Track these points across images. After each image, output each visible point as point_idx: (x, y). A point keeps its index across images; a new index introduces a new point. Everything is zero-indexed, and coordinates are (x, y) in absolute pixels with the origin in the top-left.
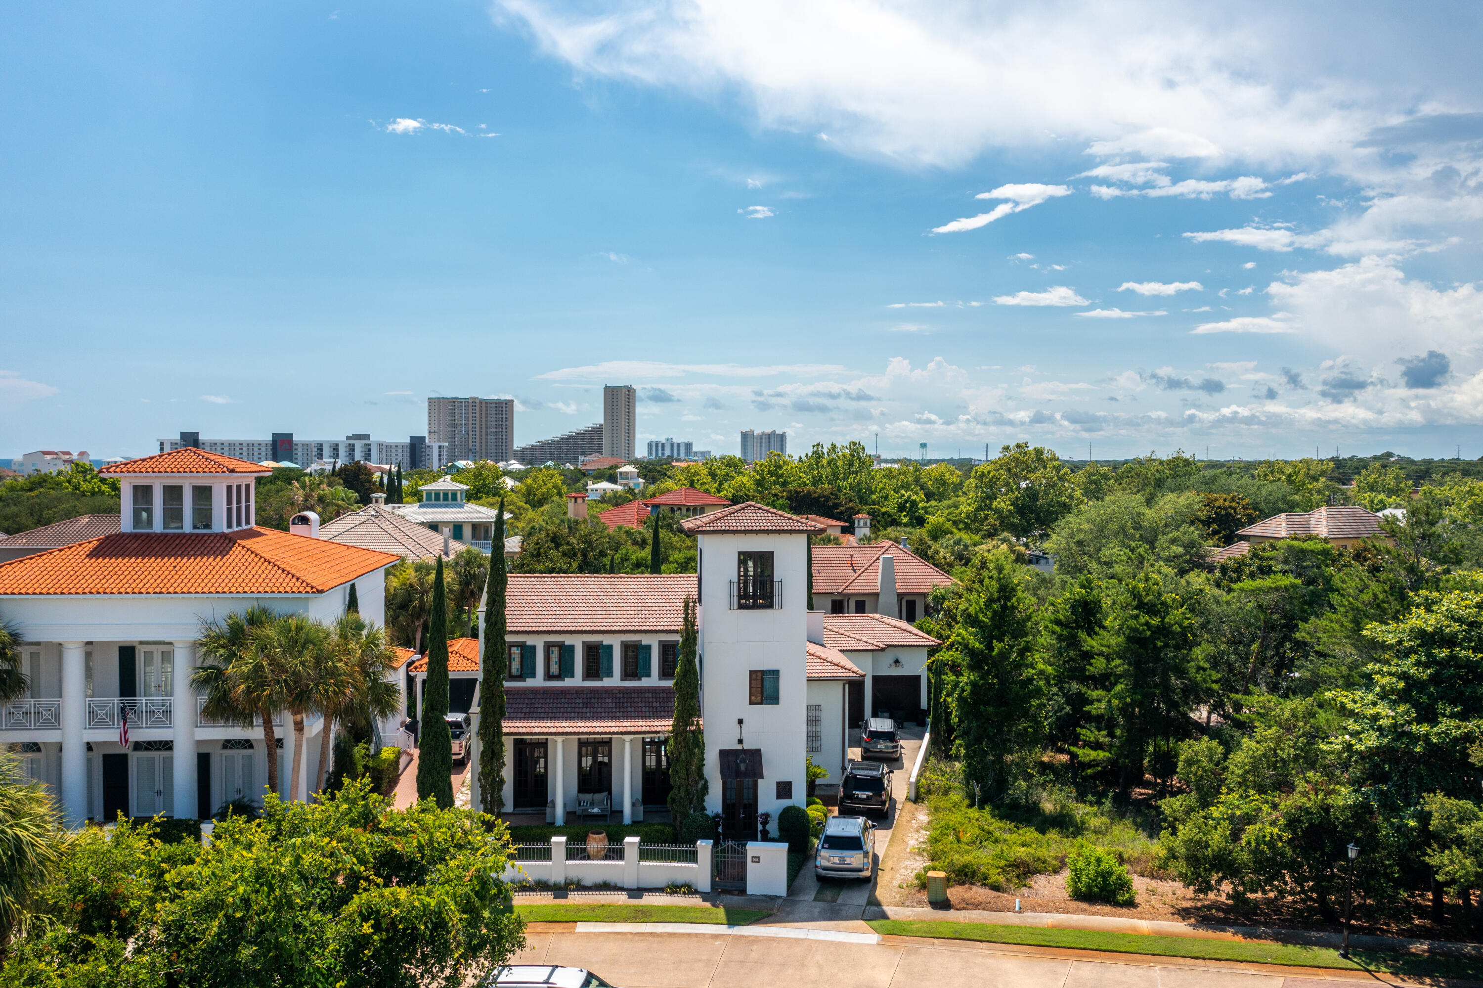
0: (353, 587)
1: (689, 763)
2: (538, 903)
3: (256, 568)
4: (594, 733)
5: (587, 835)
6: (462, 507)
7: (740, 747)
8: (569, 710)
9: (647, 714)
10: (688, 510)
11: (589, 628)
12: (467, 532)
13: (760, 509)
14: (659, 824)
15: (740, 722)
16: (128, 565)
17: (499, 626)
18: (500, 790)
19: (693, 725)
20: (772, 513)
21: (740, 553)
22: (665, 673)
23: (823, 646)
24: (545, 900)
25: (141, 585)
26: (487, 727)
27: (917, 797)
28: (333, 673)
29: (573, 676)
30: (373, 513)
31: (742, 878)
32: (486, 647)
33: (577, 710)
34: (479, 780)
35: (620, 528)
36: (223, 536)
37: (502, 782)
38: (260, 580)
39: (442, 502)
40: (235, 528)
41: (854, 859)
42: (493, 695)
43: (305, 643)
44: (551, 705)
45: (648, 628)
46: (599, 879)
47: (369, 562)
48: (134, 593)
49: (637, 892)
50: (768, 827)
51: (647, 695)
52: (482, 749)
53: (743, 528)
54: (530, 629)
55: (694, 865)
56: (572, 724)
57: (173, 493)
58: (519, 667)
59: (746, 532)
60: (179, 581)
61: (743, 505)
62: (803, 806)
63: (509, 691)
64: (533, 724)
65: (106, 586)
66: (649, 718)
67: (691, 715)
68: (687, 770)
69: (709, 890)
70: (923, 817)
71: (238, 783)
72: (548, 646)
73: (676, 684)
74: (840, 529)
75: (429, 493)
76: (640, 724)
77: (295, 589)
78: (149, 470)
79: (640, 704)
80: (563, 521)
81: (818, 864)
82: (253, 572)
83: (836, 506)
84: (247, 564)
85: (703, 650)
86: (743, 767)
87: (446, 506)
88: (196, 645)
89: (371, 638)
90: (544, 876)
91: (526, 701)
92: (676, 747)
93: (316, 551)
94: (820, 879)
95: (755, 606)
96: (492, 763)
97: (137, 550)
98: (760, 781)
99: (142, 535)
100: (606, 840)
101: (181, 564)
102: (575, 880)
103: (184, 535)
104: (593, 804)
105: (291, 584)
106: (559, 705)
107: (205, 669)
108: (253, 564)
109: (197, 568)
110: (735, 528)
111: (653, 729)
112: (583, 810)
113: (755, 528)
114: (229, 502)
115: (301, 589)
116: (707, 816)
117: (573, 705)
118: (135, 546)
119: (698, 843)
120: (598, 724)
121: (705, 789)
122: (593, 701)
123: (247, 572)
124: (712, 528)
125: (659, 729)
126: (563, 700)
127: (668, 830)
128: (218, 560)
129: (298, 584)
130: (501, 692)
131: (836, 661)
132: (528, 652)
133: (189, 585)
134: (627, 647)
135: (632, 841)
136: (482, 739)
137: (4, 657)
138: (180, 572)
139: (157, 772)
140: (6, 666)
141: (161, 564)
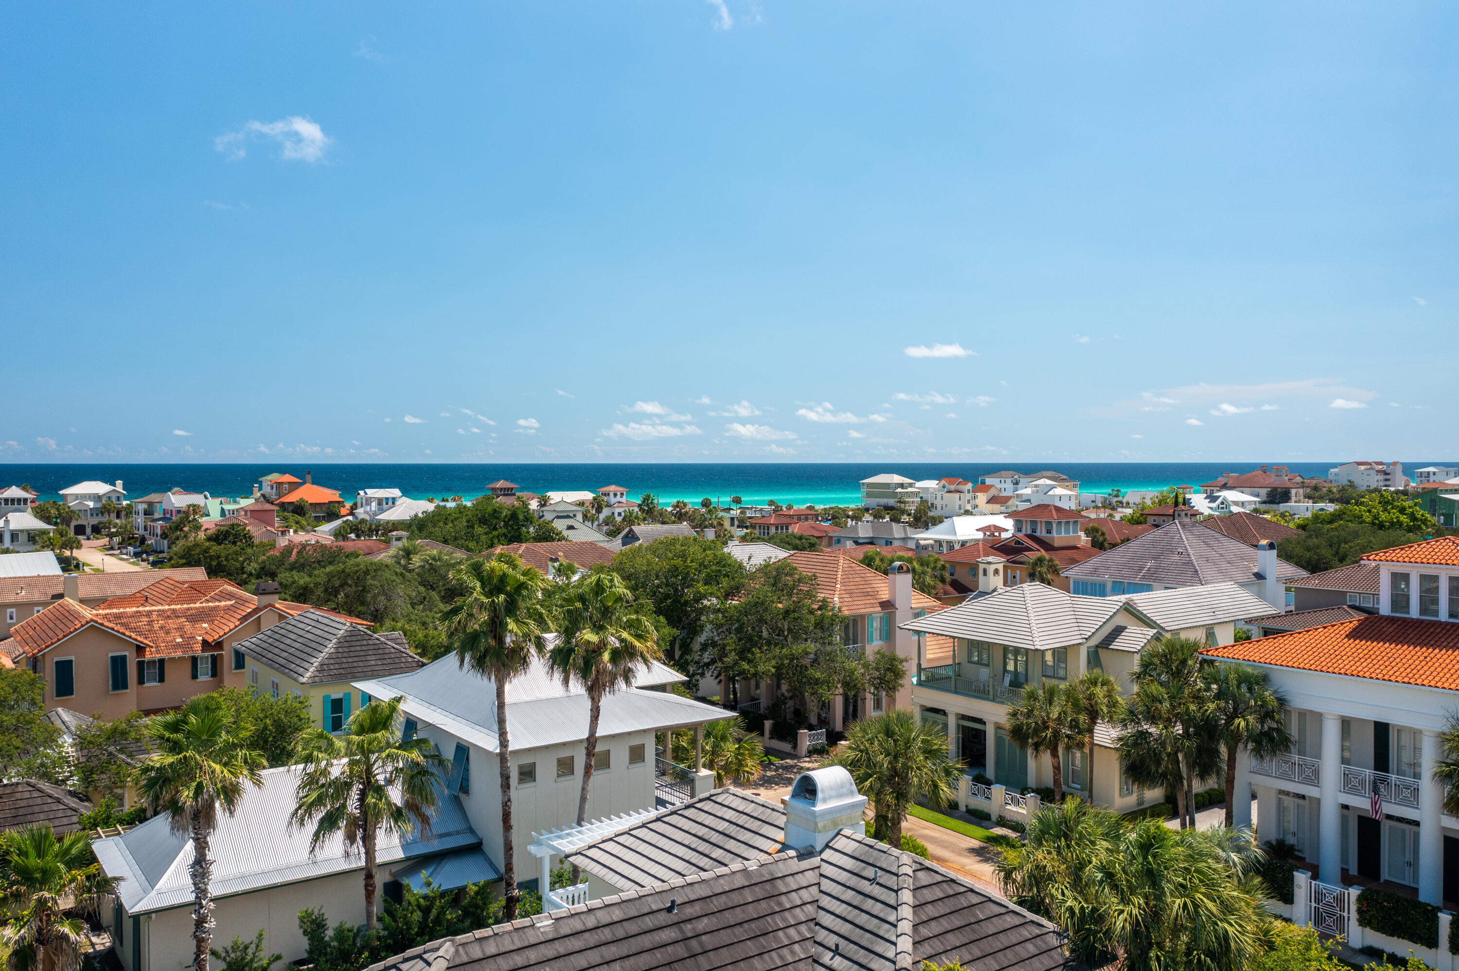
16: (1382, 649)
25: (1391, 673)
48: (1384, 680)
57: (1429, 582)
60: (1428, 673)
65: (1359, 669)
78: (1407, 559)
88: (1443, 738)
97: (1392, 634)
99: (1399, 619)
101: (1432, 655)
103: (1440, 623)
107: (1448, 765)
109: (1448, 661)
118: (1390, 630)
133: (1437, 679)
137: (1273, 718)
138: (1430, 664)
139: (1407, 842)
140: (1275, 726)
141: (1413, 653)
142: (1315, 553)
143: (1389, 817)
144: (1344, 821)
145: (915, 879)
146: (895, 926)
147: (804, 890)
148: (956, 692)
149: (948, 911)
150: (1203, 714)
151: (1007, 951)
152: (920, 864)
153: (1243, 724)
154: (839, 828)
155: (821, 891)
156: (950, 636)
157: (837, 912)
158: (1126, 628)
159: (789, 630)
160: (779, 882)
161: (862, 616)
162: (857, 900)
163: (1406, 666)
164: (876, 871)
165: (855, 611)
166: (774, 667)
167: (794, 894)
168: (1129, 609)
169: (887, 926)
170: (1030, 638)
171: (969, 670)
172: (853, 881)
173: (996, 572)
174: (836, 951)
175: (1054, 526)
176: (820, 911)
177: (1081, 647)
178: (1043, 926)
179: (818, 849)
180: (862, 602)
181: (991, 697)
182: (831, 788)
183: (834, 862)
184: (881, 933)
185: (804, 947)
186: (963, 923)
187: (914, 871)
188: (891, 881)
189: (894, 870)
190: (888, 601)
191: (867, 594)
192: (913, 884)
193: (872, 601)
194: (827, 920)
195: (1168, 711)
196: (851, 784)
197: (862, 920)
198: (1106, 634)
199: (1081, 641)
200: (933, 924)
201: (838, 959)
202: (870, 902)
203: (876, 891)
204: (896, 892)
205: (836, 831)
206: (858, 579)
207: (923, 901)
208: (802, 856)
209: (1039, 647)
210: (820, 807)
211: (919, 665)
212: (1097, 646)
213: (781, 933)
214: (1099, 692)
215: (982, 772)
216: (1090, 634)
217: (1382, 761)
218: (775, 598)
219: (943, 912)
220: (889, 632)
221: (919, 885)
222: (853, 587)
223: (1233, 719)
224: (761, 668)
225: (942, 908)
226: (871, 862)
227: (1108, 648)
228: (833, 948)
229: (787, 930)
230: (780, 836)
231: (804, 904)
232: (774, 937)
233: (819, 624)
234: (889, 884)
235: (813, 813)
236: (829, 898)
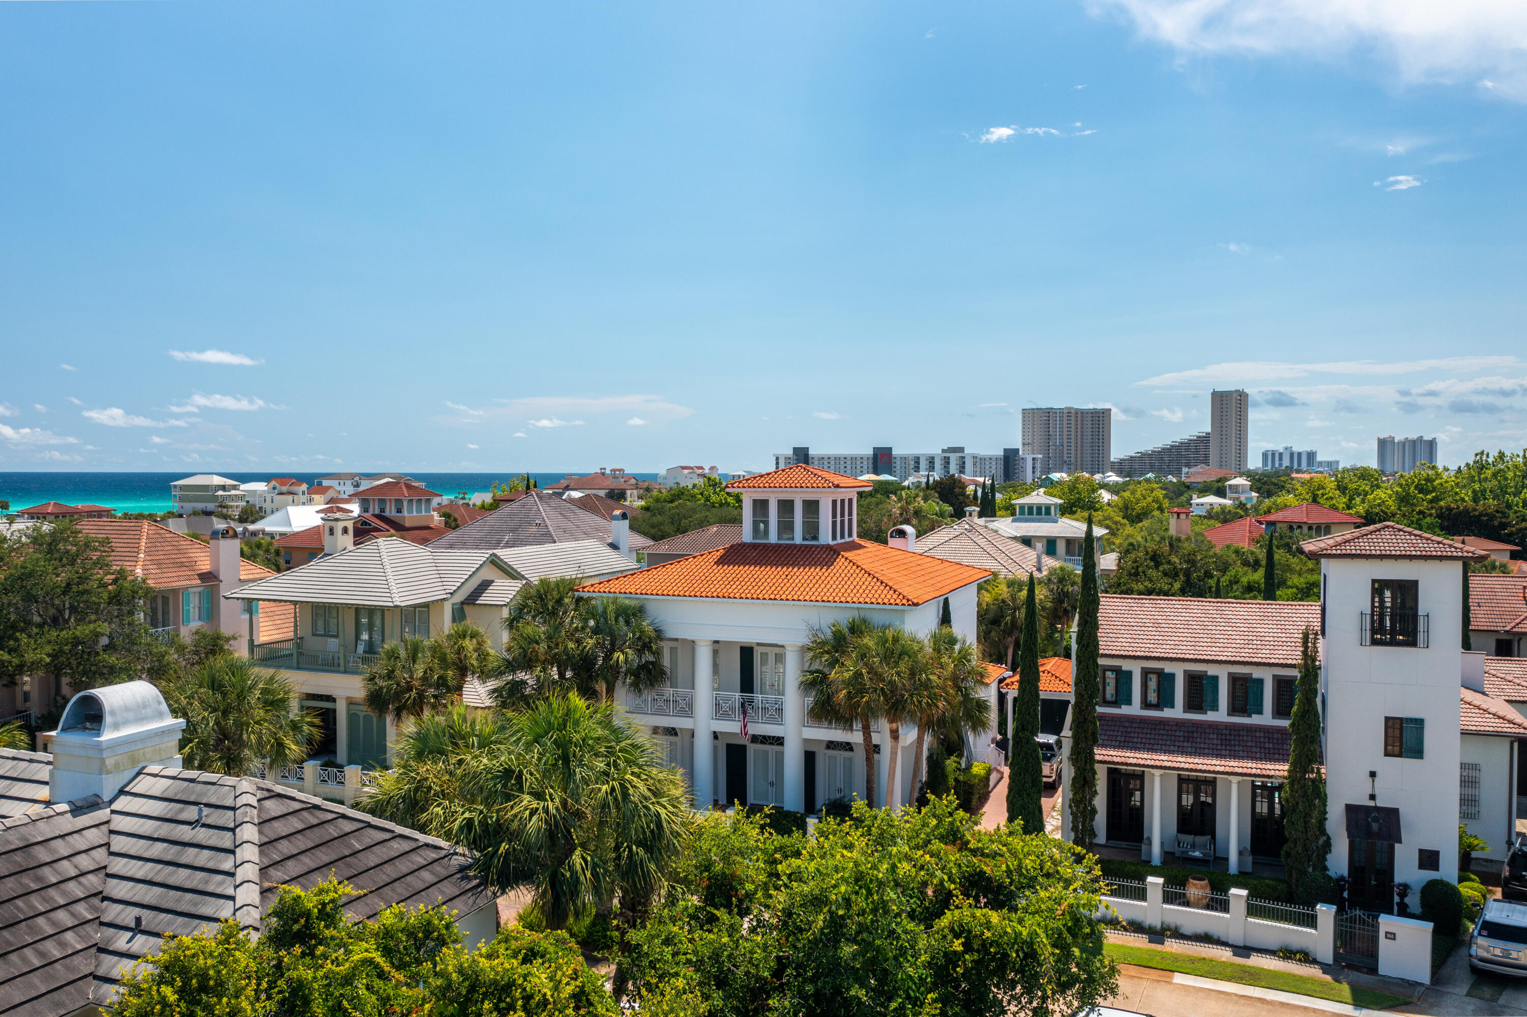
0: (946, 601)
1: (1307, 816)
2: (1131, 945)
3: (858, 579)
4: (1196, 770)
5: (1187, 880)
6: (1056, 522)
7: (1371, 803)
8: (1168, 742)
9: (1258, 755)
10: (1310, 528)
11: (1191, 657)
12: (1061, 547)
13: (1400, 530)
14: (1271, 879)
15: (1373, 774)
16: (748, 572)
17: (1091, 648)
18: (1092, 819)
19: (1312, 772)
20: (1416, 535)
21: (1374, 581)
22: (1280, 711)
23: (1484, 693)
24: (1138, 942)
25: (758, 592)
26: (1079, 753)
28: (927, 685)
29: (1172, 706)
30: (967, 526)
31: (1373, 954)
32: (1078, 670)
33: (1177, 743)
34: (1070, 807)
35: (1228, 547)
36: (829, 548)
37: (1094, 811)
38: (861, 591)
39: (1035, 516)
40: (839, 541)
41: (1523, 954)
42: (1086, 719)
43: (900, 655)
44: (1148, 736)
45: (1260, 660)
46: (1200, 929)
47: (962, 576)
48: (753, 598)
49: (1244, 950)
50: (1406, 900)
51: (1258, 734)
52: (1073, 775)
53: (1378, 552)
54: (1126, 653)
55: (1313, 931)
56: (1171, 758)
57: (786, 506)
58: (1114, 692)
59: (1382, 557)
60: (790, 589)
61: (1378, 526)
62: (1454, 880)
63: (1102, 717)
64: (1128, 754)
65: (730, 591)
66: (1261, 759)
67: (1311, 761)
68: (1306, 823)
69: (1331, 961)
71: (840, 784)
72: (1146, 673)
73: (1293, 725)
74: (1508, 554)
75: (1022, 507)
76: (1250, 765)
77: (892, 601)
78: (767, 485)
79: (1249, 744)
80: (1163, 538)
81: (1473, 952)
82: (855, 583)
83: (1504, 526)
84: (849, 575)
85: (1326, 688)
86: (1375, 826)
87: (1039, 521)
88: (805, 649)
89: (963, 653)
90: (1138, 917)
91: (1121, 729)
92: (1291, 795)
93: (911, 564)
94: (1474, 970)
95: (1393, 643)
96: (1084, 791)
97: (756, 558)
98: (1397, 845)
99: (760, 545)
100: (1209, 888)
101: (792, 573)
102: (1173, 926)
103: (795, 546)
104: (1194, 846)
105: (889, 596)
106: (1157, 737)
107: (812, 673)
108: (855, 575)
109: (806, 577)
110: (1368, 552)
111: (1264, 772)
112: (1183, 852)
113: (1393, 553)
114: (834, 515)
115: (898, 601)
116: (1330, 877)
117: (1173, 738)
118: (754, 554)
119: (1318, 907)
120: (1201, 761)
121: (1327, 846)
122: (1195, 735)
123: (849, 583)
124: (1339, 552)
125: (1272, 773)
126: (1162, 732)
127: (1282, 886)
128: (824, 570)
129: (895, 596)
130: (1094, 717)
131: (1501, 713)
132: (1124, 677)
133: (799, 593)
134: (1234, 679)
135: (1238, 893)
136: (1073, 765)
137: (650, 649)
138: (791, 581)
139: (770, 764)
140: (651, 658)
141: (775, 573)
142: (660, 530)
143: (755, 739)
144: (715, 749)
145: (261, 810)
146: (232, 875)
147: (83, 855)
148: (298, 668)
149: (311, 845)
150: (583, 651)
151: (396, 884)
152: (268, 790)
153: (622, 657)
154: (141, 766)
155: (112, 854)
156: (291, 601)
157: (139, 875)
158: (493, 581)
159: (73, 609)
160: (38, 848)
161: (175, 591)
162: (171, 852)
163: (771, 584)
164: (200, 811)
165: (166, 585)
166: (48, 655)
167: (65, 863)
168: (495, 562)
169: (220, 878)
170: (389, 595)
171: (314, 644)
172: (165, 830)
173: (345, 530)
174: (138, 928)
175: (405, 504)
176: (109, 880)
177: (446, 603)
178: (441, 848)
179: (106, 798)
180: (175, 574)
181: (342, 668)
182: (127, 709)
183: (133, 811)
184: (210, 889)
185: (83, 933)
186: (334, 857)
187: (259, 801)
188: (226, 818)
189: (229, 802)
190: (210, 573)
191: (182, 565)
192: (259, 816)
193: (189, 573)
194: (121, 889)
195: (546, 653)
196: (159, 703)
197: (181, 877)
198: (472, 590)
199: (445, 596)
200: (290, 864)
201: (140, 939)
202: (192, 851)
203: (202, 835)
204: (233, 830)
205: (137, 770)
206: (170, 548)
207: (273, 837)
208: (77, 810)
209: (399, 604)
210: (108, 736)
211: (251, 641)
212: (462, 603)
213: (41, 921)
214: (469, 644)
215: (332, 759)
216: (455, 588)
217: (747, 684)
218: (51, 568)
219: (303, 848)
220: (211, 611)
221: (266, 817)
222: (162, 557)
223: (611, 654)
224: (30, 657)
225: (302, 843)
226: (192, 799)
227: (474, 604)
228: (133, 925)
229: (52, 915)
230: (43, 793)
231: (83, 874)
232: (28, 927)
233: (115, 599)
234: (221, 823)
235: (99, 747)
236: (125, 860)
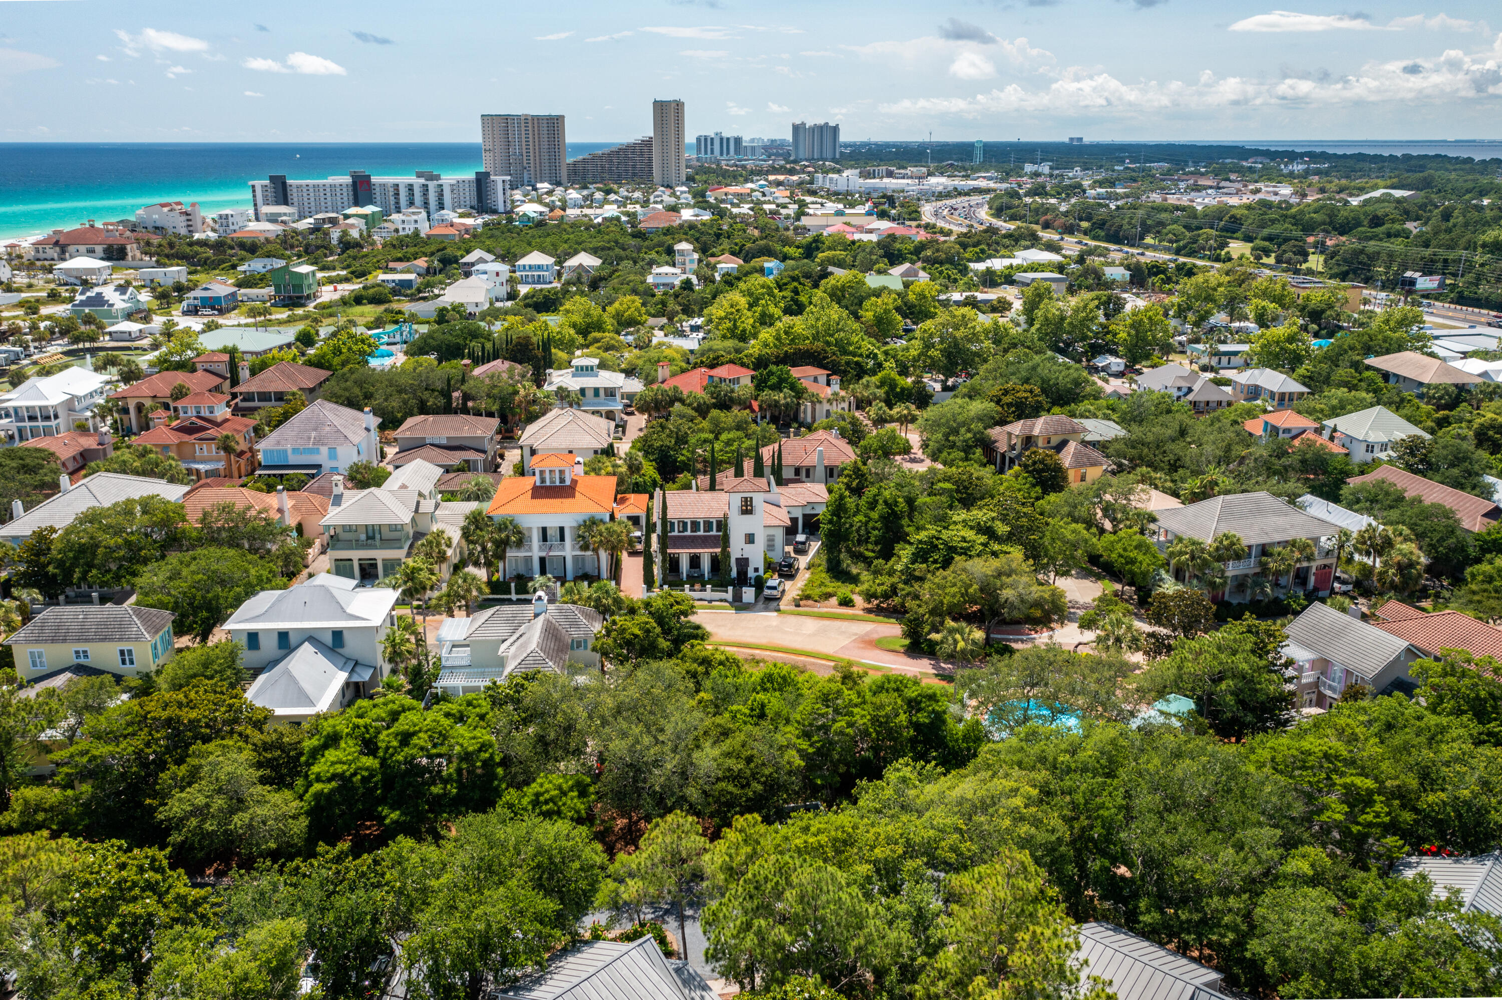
1: (726, 561)
4: (694, 553)
5: (695, 583)
6: (597, 376)
7: (742, 557)
8: (687, 544)
9: (712, 546)
11: (692, 514)
14: (716, 580)
15: (742, 549)
16: (547, 502)
19: (727, 550)
21: (742, 497)
22: (718, 530)
23: (779, 506)
25: (555, 510)
27: (808, 568)
29: (687, 532)
30: (572, 414)
31: (741, 598)
33: (689, 544)
34: (661, 567)
36: (570, 486)
37: (667, 568)
39: (585, 372)
40: (571, 482)
41: (774, 592)
44: (681, 543)
45: (712, 516)
46: (699, 597)
48: (554, 513)
49: (710, 601)
50: (750, 582)
51: (712, 539)
52: (661, 558)
54: (673, 517)
55: (727, 594)
56: (687, 550)
58: (672, 529)
59: (743, 492)
62: (761, 574)
64: (676, 549)
65: (544, 510)
67: (726, 548)
68: (725, 564)
69: (731, 601)
70: (807, 575)
72: (679, 520)
73: (721, 537)
74: (825, 377)
75: (577, 367)
76: (710, 549)
79: (710, 542)
85: (730, 526)
86: (743, 564)
87: (588, 376)
88: (574, 528)
91: (673, 541)
92: (722, 557)
94: (764, 599)
95: (747, 514)
96: (665, 563)
97: (545, 494)
98: (748, 568)
99: (544, 488)
100: (701, 585)
101: (564, 501)
103: (558, 486)
104: (695, 573)
106: (683, 542)
107: (577, 534)
110: (740, 491)
111: (714, 552)
112: (692, 576)
113: (746, 491)
116: (731, 579)
117: (689, 542)
118: (543, 492)
119: (728, 586)
120: (696, 549)
121: (731, 570)
122: (695, 540)
124: (732, 490)
125: (716, 552)
126: (685, 541)
127: (719, 582)
128: (571, 499)
132: (672, 524)
134: (705, 522)
135: (709, 585)
138: (564, 504)
139: (554, 562)
143: (552, 556)
144: (539, 560)
153: (511, 538)
163: (558, 507)
168: (420, 494)
197: (571, 623)
217: (545, 539)
230: (531, 612)
